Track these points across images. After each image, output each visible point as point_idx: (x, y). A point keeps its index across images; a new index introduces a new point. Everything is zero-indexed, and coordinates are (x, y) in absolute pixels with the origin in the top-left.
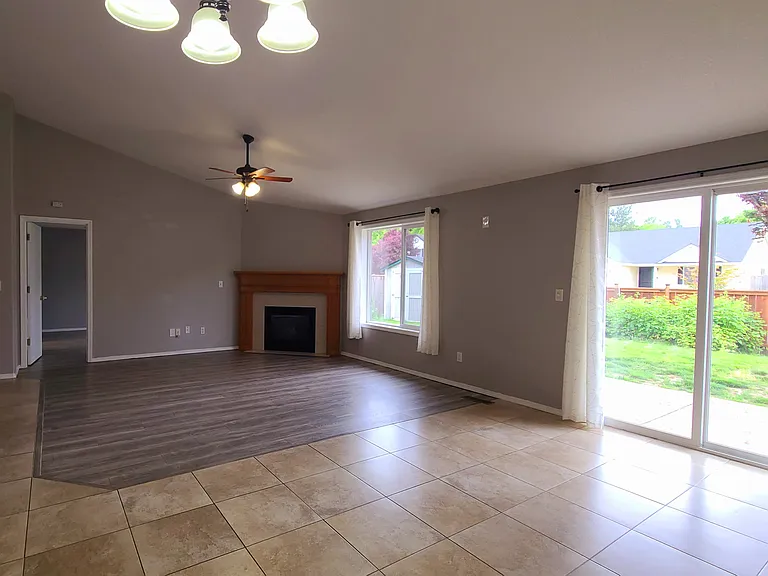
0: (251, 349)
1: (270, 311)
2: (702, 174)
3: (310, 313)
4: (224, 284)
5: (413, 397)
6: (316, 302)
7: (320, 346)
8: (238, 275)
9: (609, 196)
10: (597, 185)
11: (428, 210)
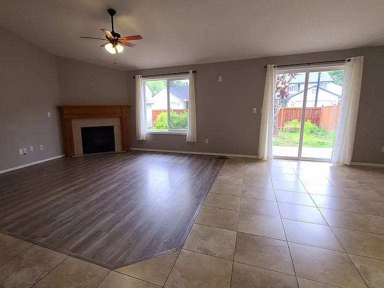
0: (74, 155)
1: (85, 131)
2: (309, 64)
3: (111, 129)
4: (51, 115)
5: (188, 163)
6: (114, 122)
7: (118, 147)
8: (60, 109)
9: (277, 70)
10: (273, 65)
11: (191, 71)
